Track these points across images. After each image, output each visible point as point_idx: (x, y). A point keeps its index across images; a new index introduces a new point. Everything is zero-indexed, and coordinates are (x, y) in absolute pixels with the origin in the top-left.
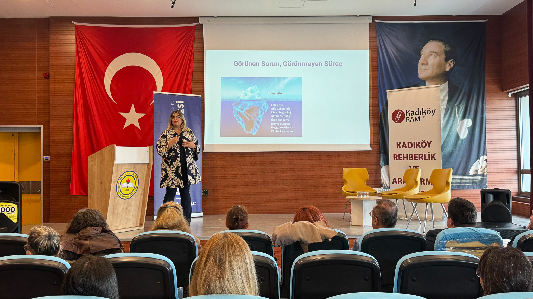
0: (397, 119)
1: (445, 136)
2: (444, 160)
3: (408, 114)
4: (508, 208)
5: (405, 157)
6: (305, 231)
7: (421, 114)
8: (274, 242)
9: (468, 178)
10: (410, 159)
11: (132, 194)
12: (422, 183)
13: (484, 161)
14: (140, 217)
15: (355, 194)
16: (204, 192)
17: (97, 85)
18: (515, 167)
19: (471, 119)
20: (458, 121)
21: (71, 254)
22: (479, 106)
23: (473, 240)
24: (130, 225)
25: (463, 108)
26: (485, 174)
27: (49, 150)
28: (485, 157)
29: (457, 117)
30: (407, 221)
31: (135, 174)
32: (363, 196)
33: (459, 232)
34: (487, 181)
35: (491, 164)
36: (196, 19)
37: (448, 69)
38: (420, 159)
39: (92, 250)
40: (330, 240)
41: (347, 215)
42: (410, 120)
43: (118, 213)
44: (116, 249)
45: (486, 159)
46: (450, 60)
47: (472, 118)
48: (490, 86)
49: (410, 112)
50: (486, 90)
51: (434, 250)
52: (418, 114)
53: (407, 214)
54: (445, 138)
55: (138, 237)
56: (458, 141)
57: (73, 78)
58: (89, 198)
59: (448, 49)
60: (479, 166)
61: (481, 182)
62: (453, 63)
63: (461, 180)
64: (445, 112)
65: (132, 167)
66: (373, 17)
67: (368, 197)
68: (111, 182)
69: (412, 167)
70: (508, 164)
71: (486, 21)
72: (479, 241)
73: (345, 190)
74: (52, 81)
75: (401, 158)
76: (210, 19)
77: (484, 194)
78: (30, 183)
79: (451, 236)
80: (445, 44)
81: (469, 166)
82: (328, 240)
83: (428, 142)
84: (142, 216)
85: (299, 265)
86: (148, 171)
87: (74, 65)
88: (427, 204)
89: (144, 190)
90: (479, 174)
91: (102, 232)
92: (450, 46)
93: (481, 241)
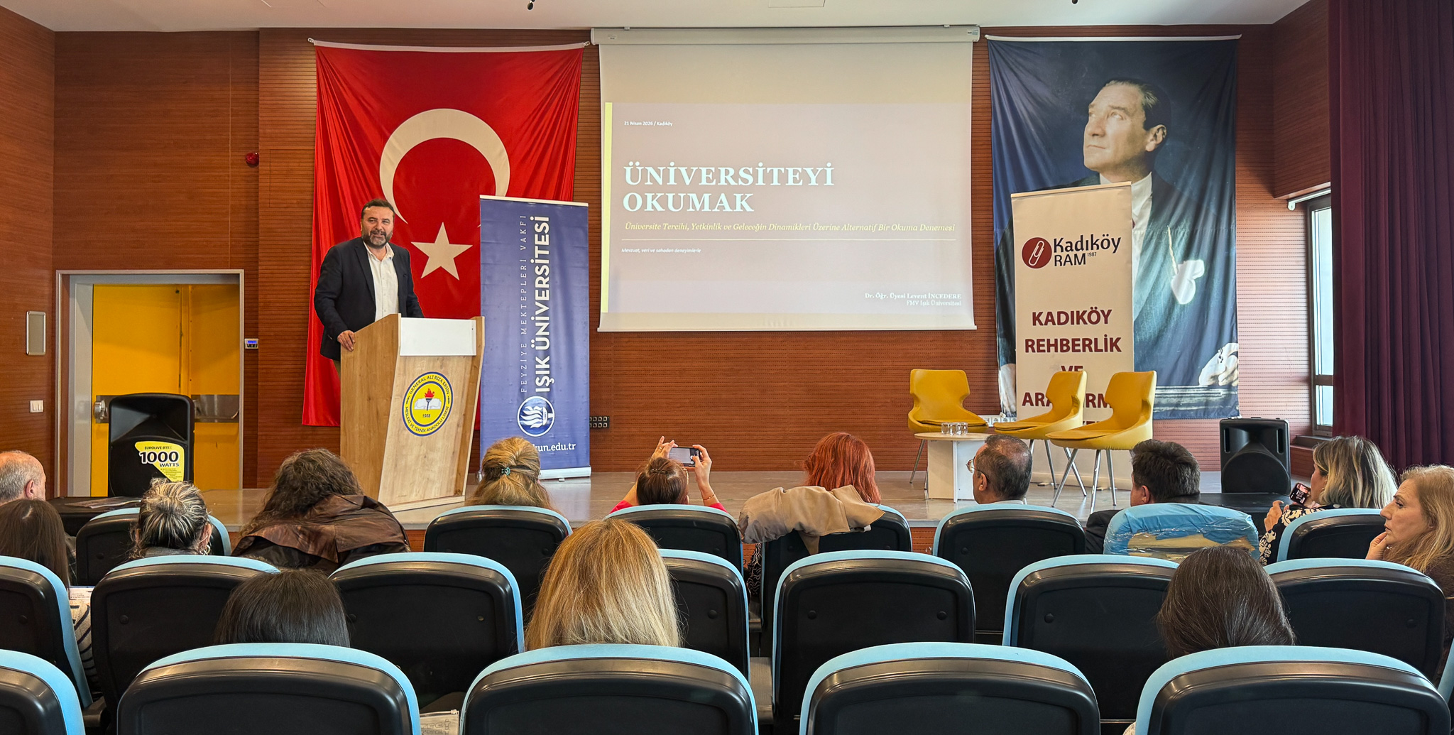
0: (1034, 259)
1: (1145, 297)
2: (1141, 352)
3: (1058, 248)
4: (1281, 463)
5: (1053, 345)
6: (811, 509)
7: (1087, 249)
8: (744, 531)
9: (1194, 395)
10: (1062, 351)
11: (439, 423)
12: (1090, 404)
13: (1232, 354)
14: (455, 476)
15: (936, 427)
16: (595, 422)
17: (363, 181)
18: (1303, 369)
19: (1202, 259)
20: (1174, 264)
21: (295, 555)
22: (1221, 231)
23: (1192, 533)
24: (434, 492)
25: (1185, 235)
26: (1234, 384)
27: (256, 325)
28: (1234, 347)
29: (1172, 254)
30: (1055, 489)
31: (444, 380)
32: (955, 431)
33: (1158, 514)
34: (1239, 400)
35: (1247, 363)
36: (584, 34)
37: (1150, 146)
38: (1084, 350)
39: (341, 545)
40: (868, 528)
41: (919, 475)
42: (1063, 261)
43: (406, 466)
44: (394, 544)
45: (1236, 350)
46: (1156, 126)
47: (1206, 258)
48: (1246, 185)
49: (1064, 244)
50: (1236, 194)
51: (1102, 554)
52: (1082, 249)
53: (1054, 474)
54: (1143, 303)
55: (443, 519)
56: (1173, 309)
57: (311, 164)
58: (342, 432)
59: (1152, 101)
60: (1221, 367)
61: (1224, 402)
62: (1164, 134)
63: (1178, 397)
64: (1144, 243)
65: (438, 363)
66: (980, 28)
67: (965, 435)
68: (391, 398)
69: (1067, 369)
70: (1286, 362)
71: (1238, 37)
72: (1204, 534)
73: (914, 418)
74: (264, 172)
75: (1041, 348)
76: (614, 33)
77: (1228, 430)
78: (216, 399)
79: (1141, 523)
80: (1144, 90)
81: (1198, 366)
82: (864, 529)
83: (1103, 311)
84: (459, 473)
85: (793, 582)
86: (473, 374)
87: (312, 135)
88: (1098, 452)
89: (464, 415)
90: (1221, 384)
91: (363, 507)
92: (1155, 95)
93: (1210, 534)
